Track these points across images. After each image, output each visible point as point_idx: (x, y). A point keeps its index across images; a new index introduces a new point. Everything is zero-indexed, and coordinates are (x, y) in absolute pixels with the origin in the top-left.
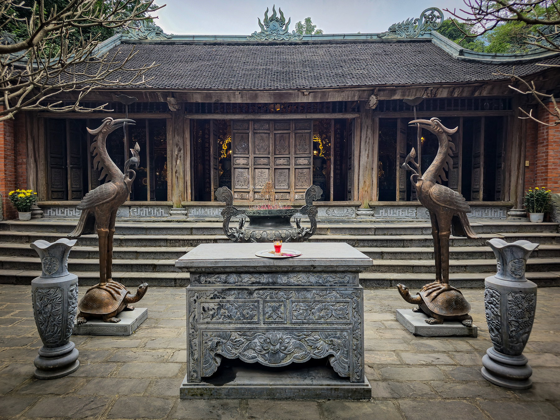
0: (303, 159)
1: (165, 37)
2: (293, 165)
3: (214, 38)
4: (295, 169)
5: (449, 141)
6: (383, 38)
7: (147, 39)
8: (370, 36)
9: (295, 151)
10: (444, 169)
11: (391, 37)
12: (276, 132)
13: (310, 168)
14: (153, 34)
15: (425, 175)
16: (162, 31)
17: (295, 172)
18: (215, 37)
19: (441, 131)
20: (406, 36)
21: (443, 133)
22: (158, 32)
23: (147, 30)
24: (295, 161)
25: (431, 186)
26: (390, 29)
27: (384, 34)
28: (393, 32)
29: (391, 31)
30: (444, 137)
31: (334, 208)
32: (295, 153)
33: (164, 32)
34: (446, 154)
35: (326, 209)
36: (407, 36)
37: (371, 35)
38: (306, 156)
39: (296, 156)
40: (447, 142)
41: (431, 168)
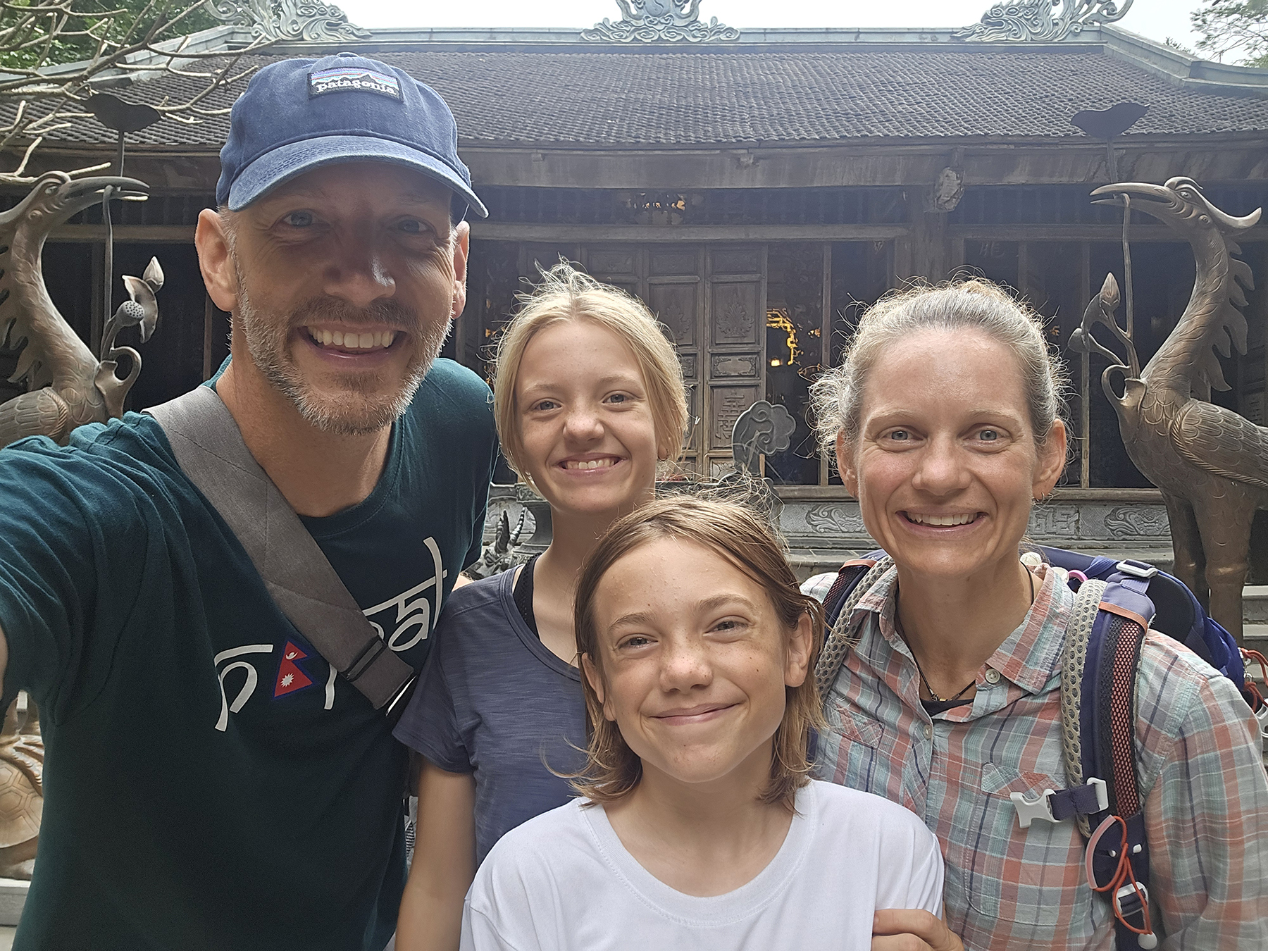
0: (737, 358)
1: (353, 33)
2: (707, 377)
3: (489, 35)
4: (712, 387)
5: (1233, 255)
6: (968, 40)
7: (302, 39)
8: (929, 36)
9: (713, 336)
10: (1215, 349)
11: (991, 37)
12: (656, 281)
13: (756, 386)
14: (320, 28)
15: (1149, 368)
16: (344, 18)
17: (712, 398)
18: (492, 32)
19: (1204, 221)
20: (1030, 36)
21: (1209, 227)
22: (334, 20)
23: (304, 15)
24: (713, 365)
25: (1176, 407)
26: (986, 17)
27: (970, 31)
28: (993, 24)
29: (988, 23)
30: (1215, 241)
31: (829, 507)
32: (713, 343)
33: (350, 20)
34: (1224, 303)
35: (808, 508)
36: (1033, 37)
37: (933, 33)
38: (746, 349)
39: (715, 351)
40: (1224, 258)
41: (1172, 346)
